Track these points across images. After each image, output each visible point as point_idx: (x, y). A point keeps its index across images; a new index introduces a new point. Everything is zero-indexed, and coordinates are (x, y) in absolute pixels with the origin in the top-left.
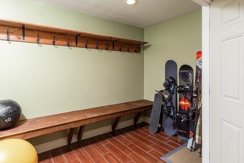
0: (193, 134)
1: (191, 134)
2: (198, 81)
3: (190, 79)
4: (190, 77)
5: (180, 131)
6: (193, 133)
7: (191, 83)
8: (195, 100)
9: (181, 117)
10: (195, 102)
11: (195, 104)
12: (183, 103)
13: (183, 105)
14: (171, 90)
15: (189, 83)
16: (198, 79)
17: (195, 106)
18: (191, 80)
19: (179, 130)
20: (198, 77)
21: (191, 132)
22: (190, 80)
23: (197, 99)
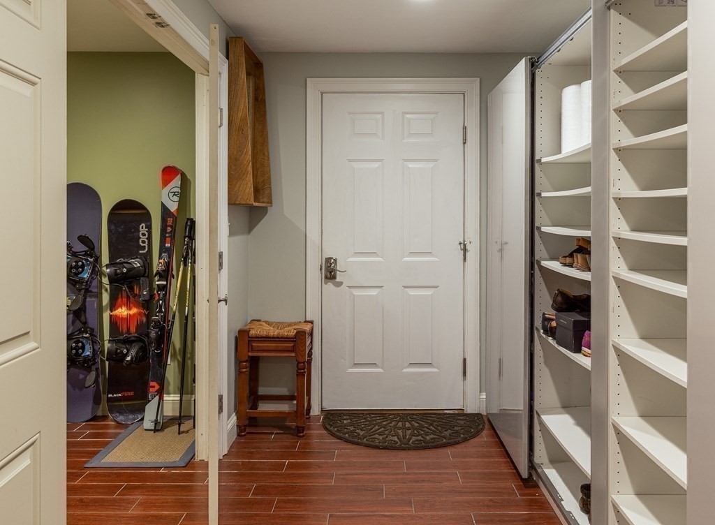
0: (157, 387)
1: (154, 387)
2: (168, 245)
3: (144, 242)
4: (144, 235)
5: (115, 395)
6: (158, 384)
7: (145, 251)
8: (161, 296)
9: (122, 352)
10: (161, 302)
11: (161, 306)
12: (122, 311)
13: (123, 319)
14: (85, 278)
15: (140, 252)
16: (168, 239)
17: (162, 312)
18: (146, 245)
19: (110, 396)
20: (168, 233)
21: (152, 384)
22: (142, 245)
23: (166, 292)
